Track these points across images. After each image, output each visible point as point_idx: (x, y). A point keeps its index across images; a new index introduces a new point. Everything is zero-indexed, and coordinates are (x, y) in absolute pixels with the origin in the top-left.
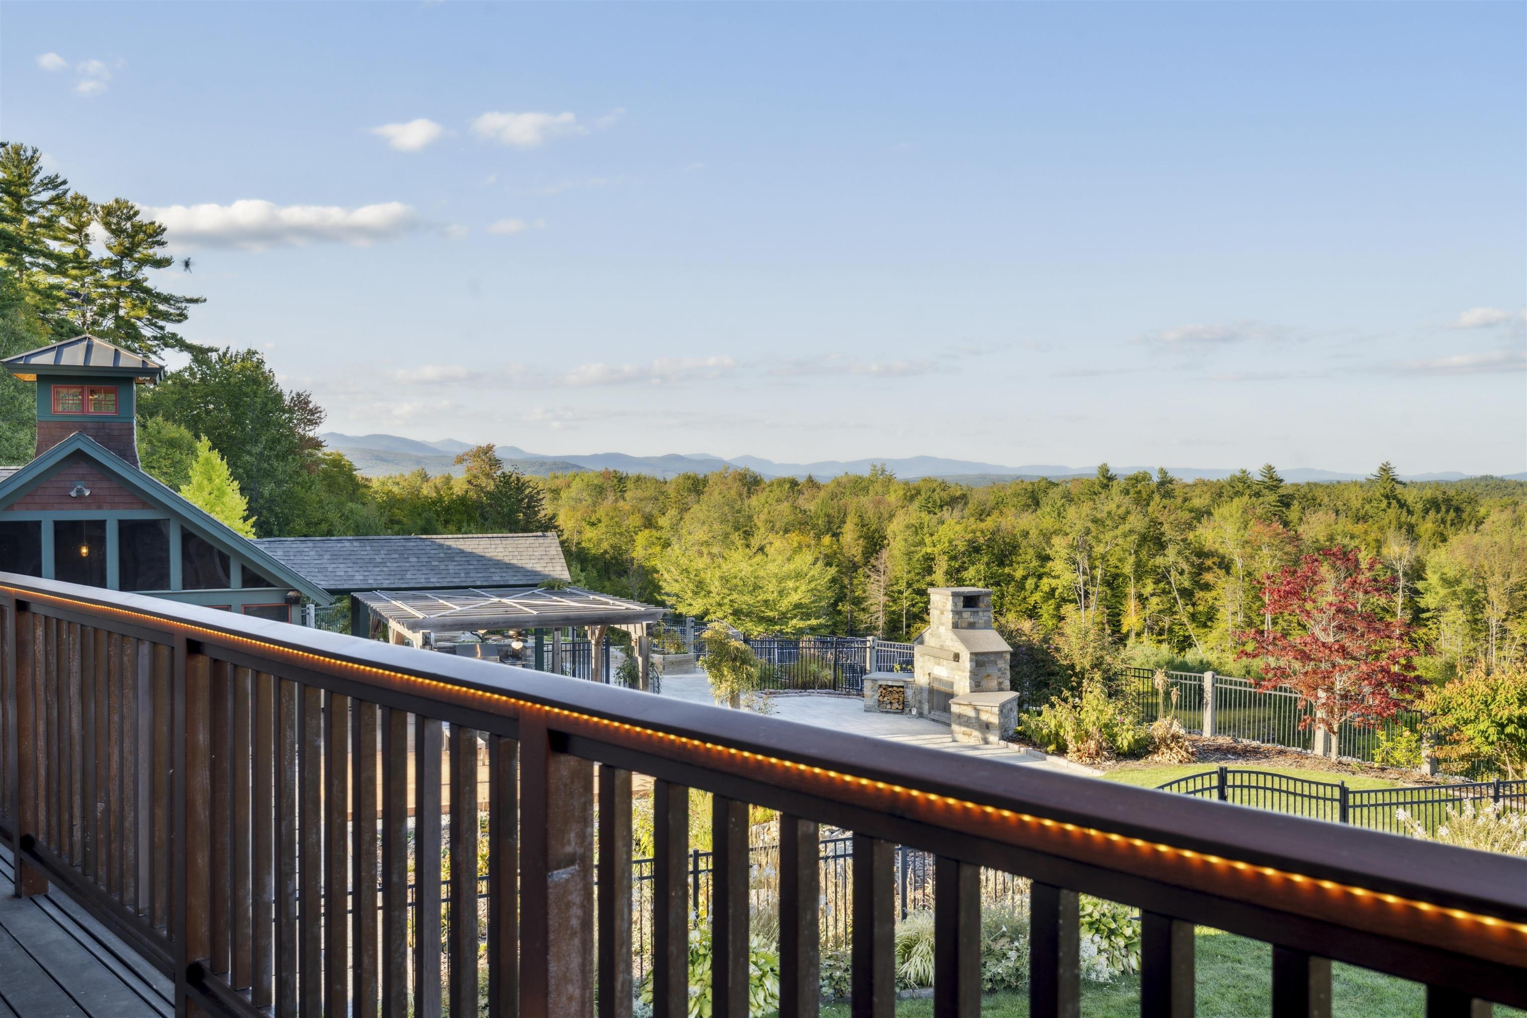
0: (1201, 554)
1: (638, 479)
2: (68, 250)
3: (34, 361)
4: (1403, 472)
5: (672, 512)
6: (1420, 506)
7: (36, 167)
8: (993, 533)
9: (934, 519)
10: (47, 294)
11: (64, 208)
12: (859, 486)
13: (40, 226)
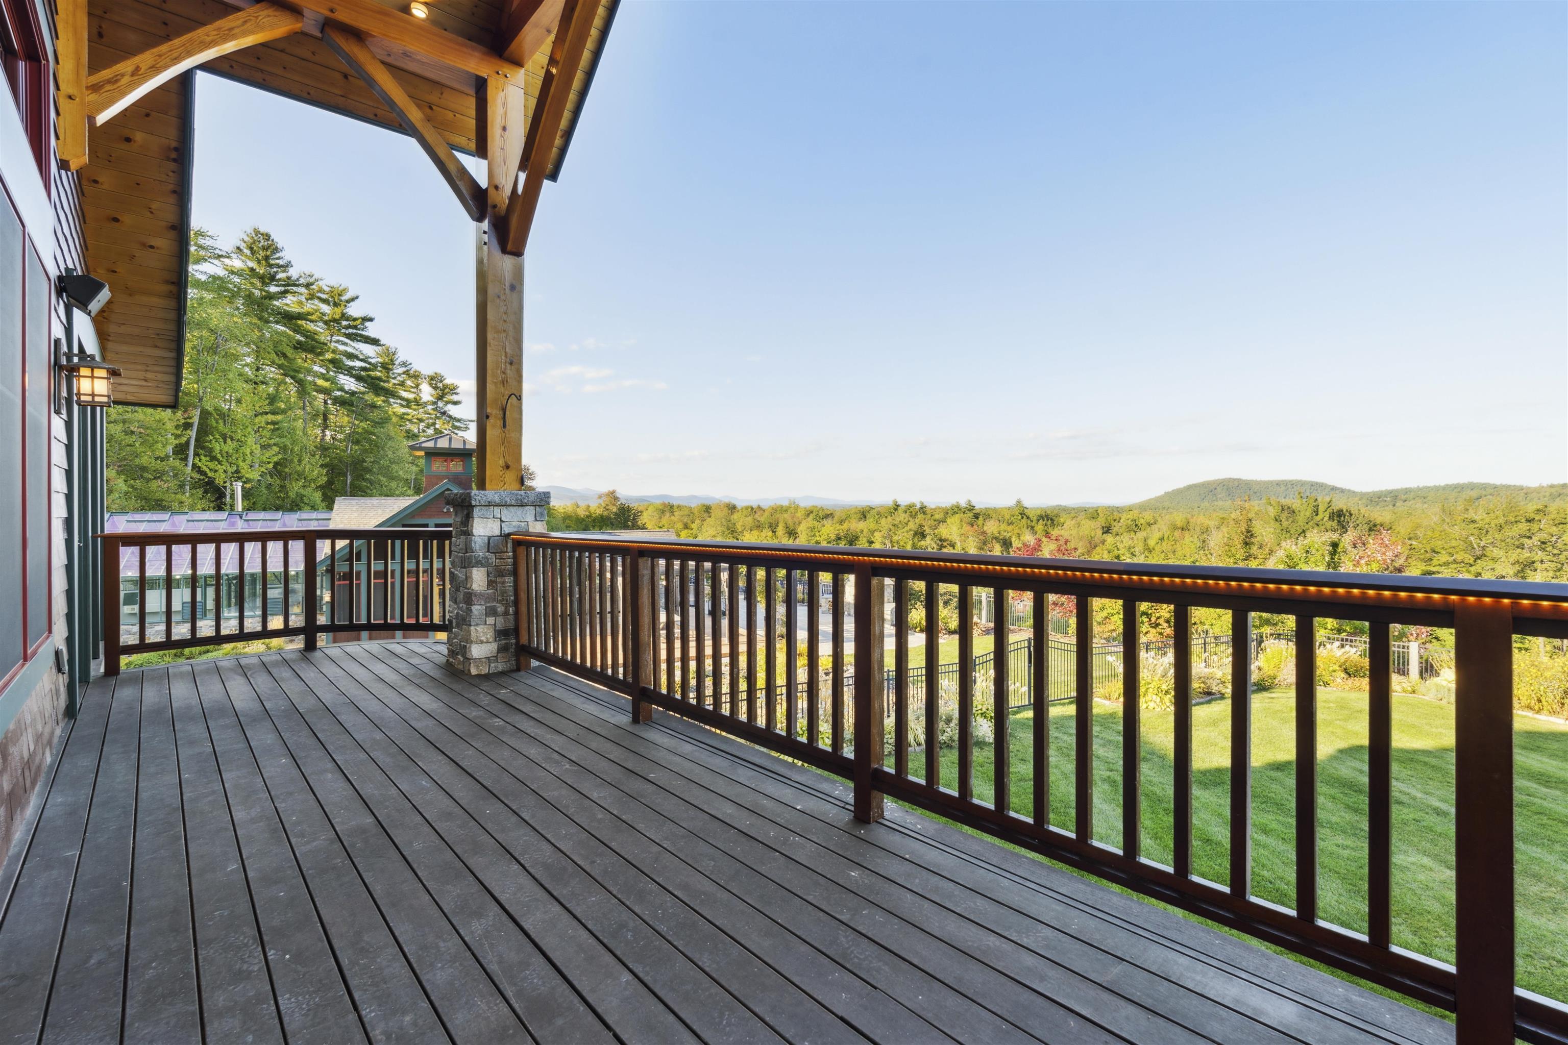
0: (941, 540)
1: (679, 507)
2: (411, 396)
3: (424, 445)
4: (1027, 503)
5: (697, 522)
6: (1035, 518)
7: (396, 357)
8: (847, 531)
9: (820, 524)
10: (402, 417)
11: (410, 377)
12: (783, 510)
13: (399, 385)
